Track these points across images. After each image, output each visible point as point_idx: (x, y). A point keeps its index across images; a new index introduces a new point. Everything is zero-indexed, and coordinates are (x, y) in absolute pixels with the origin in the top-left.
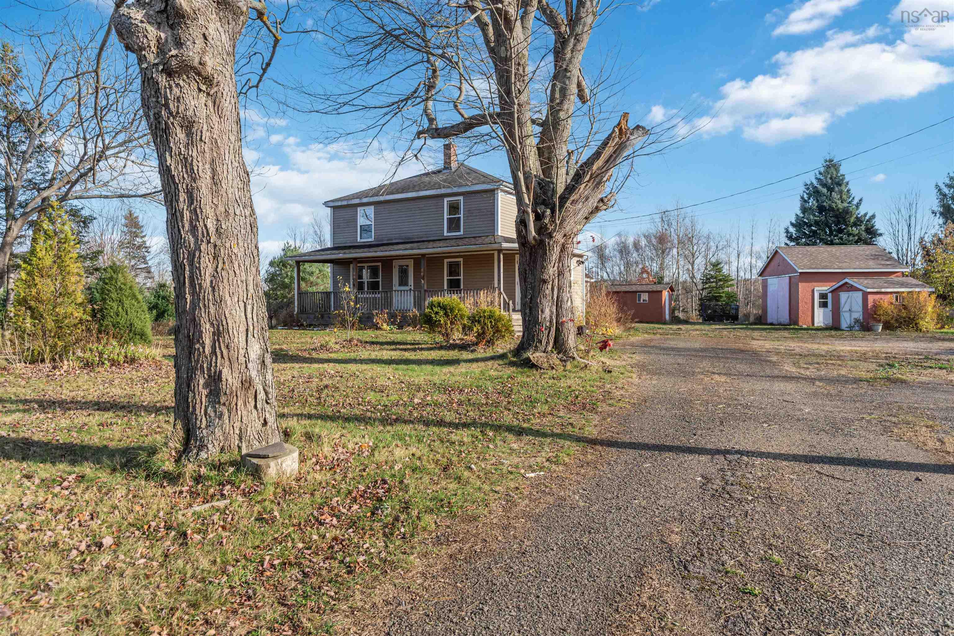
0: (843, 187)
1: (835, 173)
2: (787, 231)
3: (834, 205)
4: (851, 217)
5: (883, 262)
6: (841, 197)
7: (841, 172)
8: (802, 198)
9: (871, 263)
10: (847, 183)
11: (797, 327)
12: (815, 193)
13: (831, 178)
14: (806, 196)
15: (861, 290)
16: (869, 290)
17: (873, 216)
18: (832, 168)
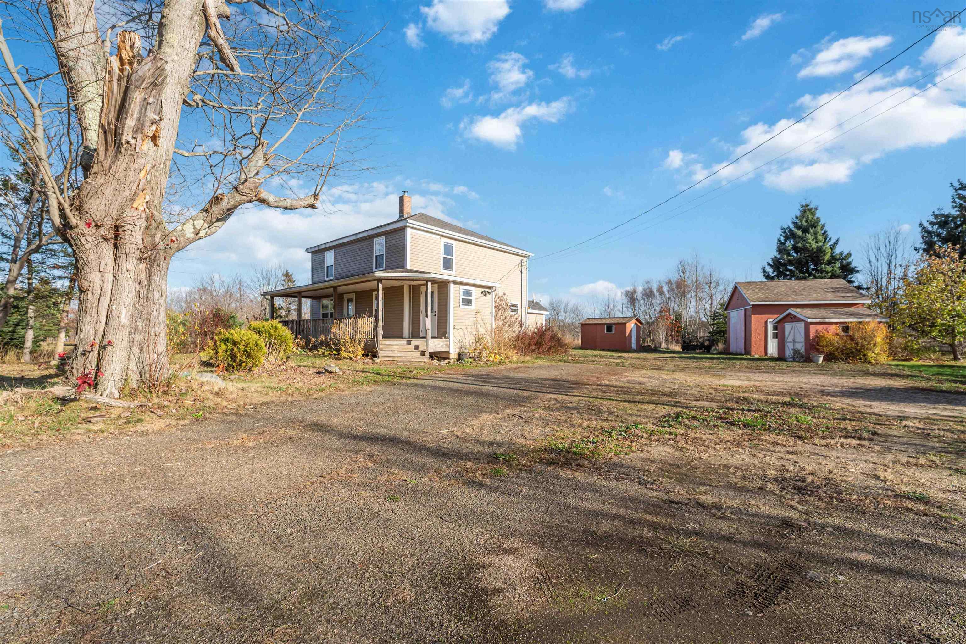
0: (818, 229)
1: (810, 217)
2: (764, 271)
3: (808, 246)
4: (825, 255)
5: (843, 295)
6: (816, 238)
7: (817, 216)
8: (779, 241)
9: (830, 295)
10: (823, 226)
11: (749, 357)
12: (789, 235)
13: (807, 221)
14: (782, 239)
15: (803, 321)
16: (810, 320)
17: (849, 255)
18: (808, 212)
